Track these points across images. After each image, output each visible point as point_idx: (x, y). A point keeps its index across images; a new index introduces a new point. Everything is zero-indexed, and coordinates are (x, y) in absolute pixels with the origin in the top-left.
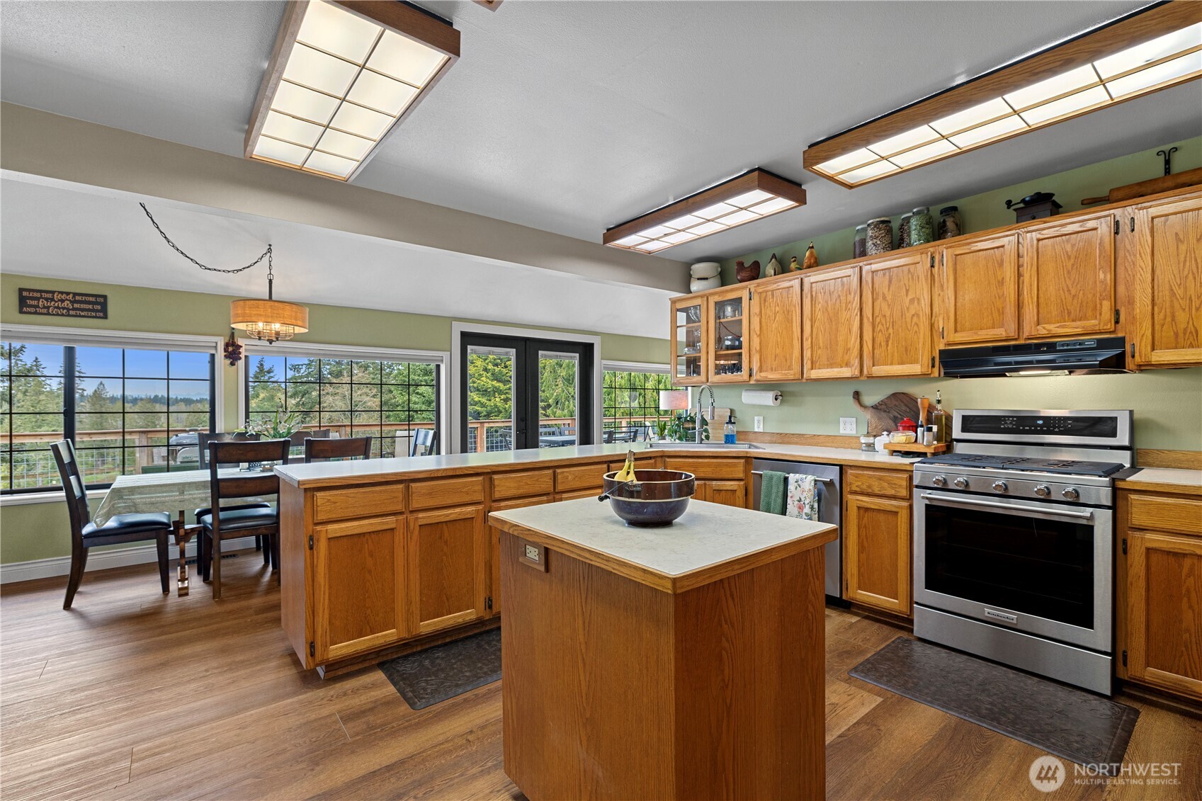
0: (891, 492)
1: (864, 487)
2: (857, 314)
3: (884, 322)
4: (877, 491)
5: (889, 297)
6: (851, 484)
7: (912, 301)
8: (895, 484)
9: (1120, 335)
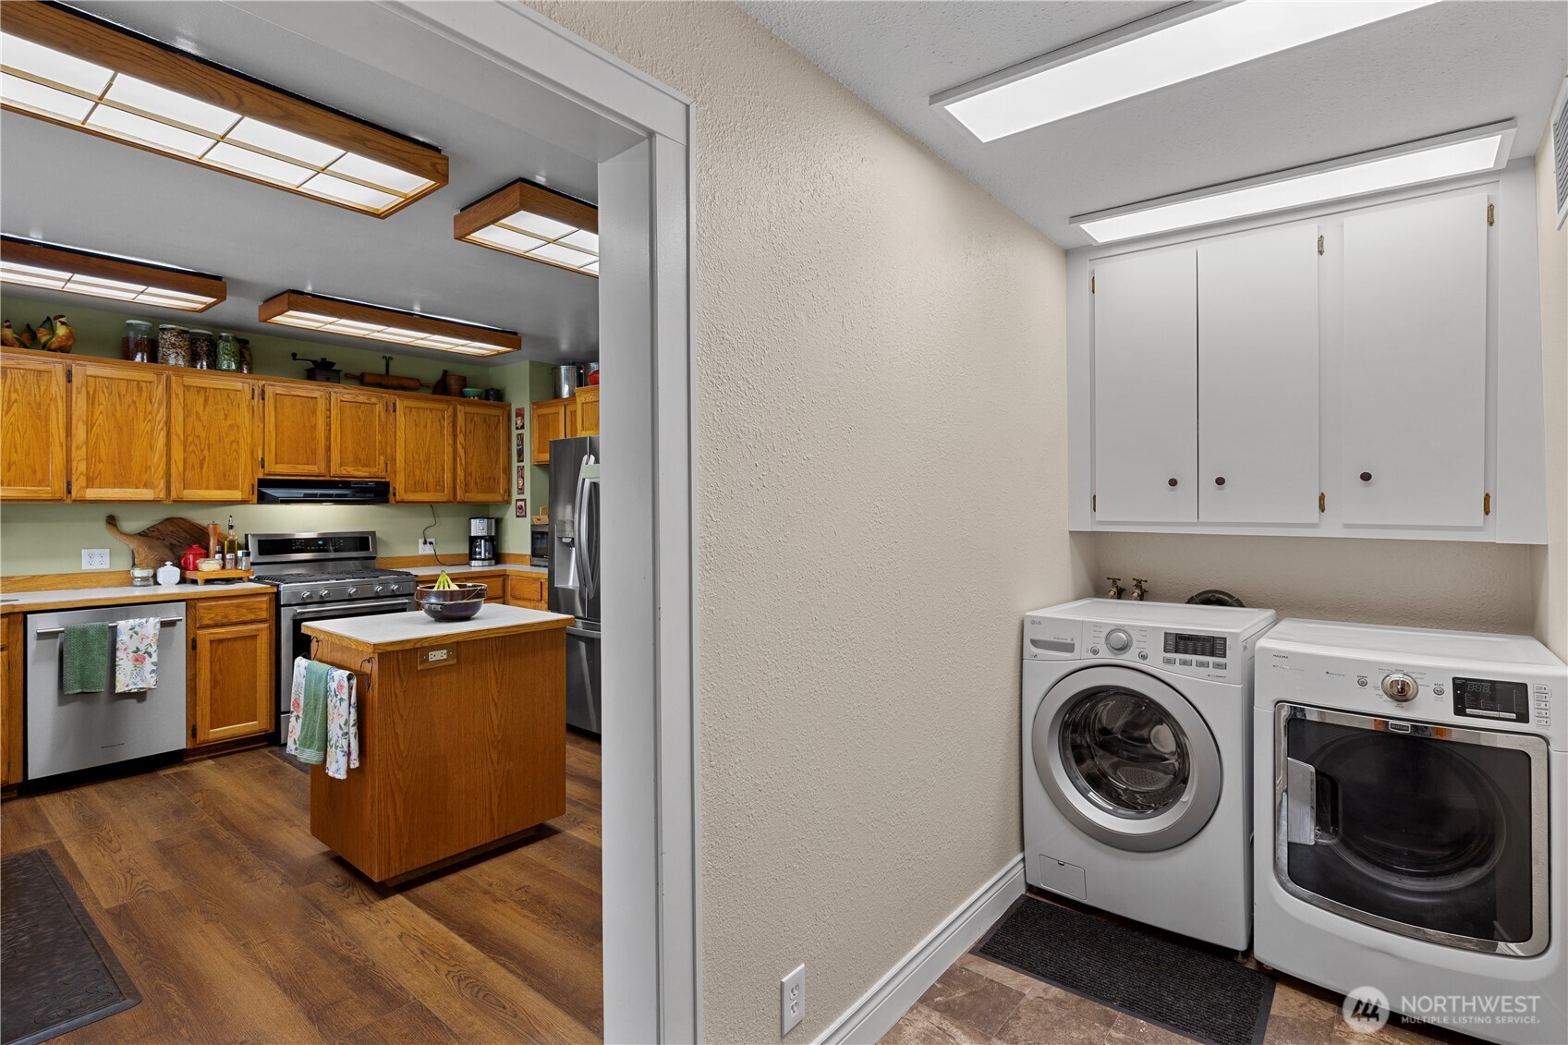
0: (252, 617)
1: (219, 618)
2: (162, 429)
3: (198, 442)
4: (234, 618)
5: (205, 418)
6: (201, 618)
7: (231, 427)
8: (254, 609)
9: (387, 480)
